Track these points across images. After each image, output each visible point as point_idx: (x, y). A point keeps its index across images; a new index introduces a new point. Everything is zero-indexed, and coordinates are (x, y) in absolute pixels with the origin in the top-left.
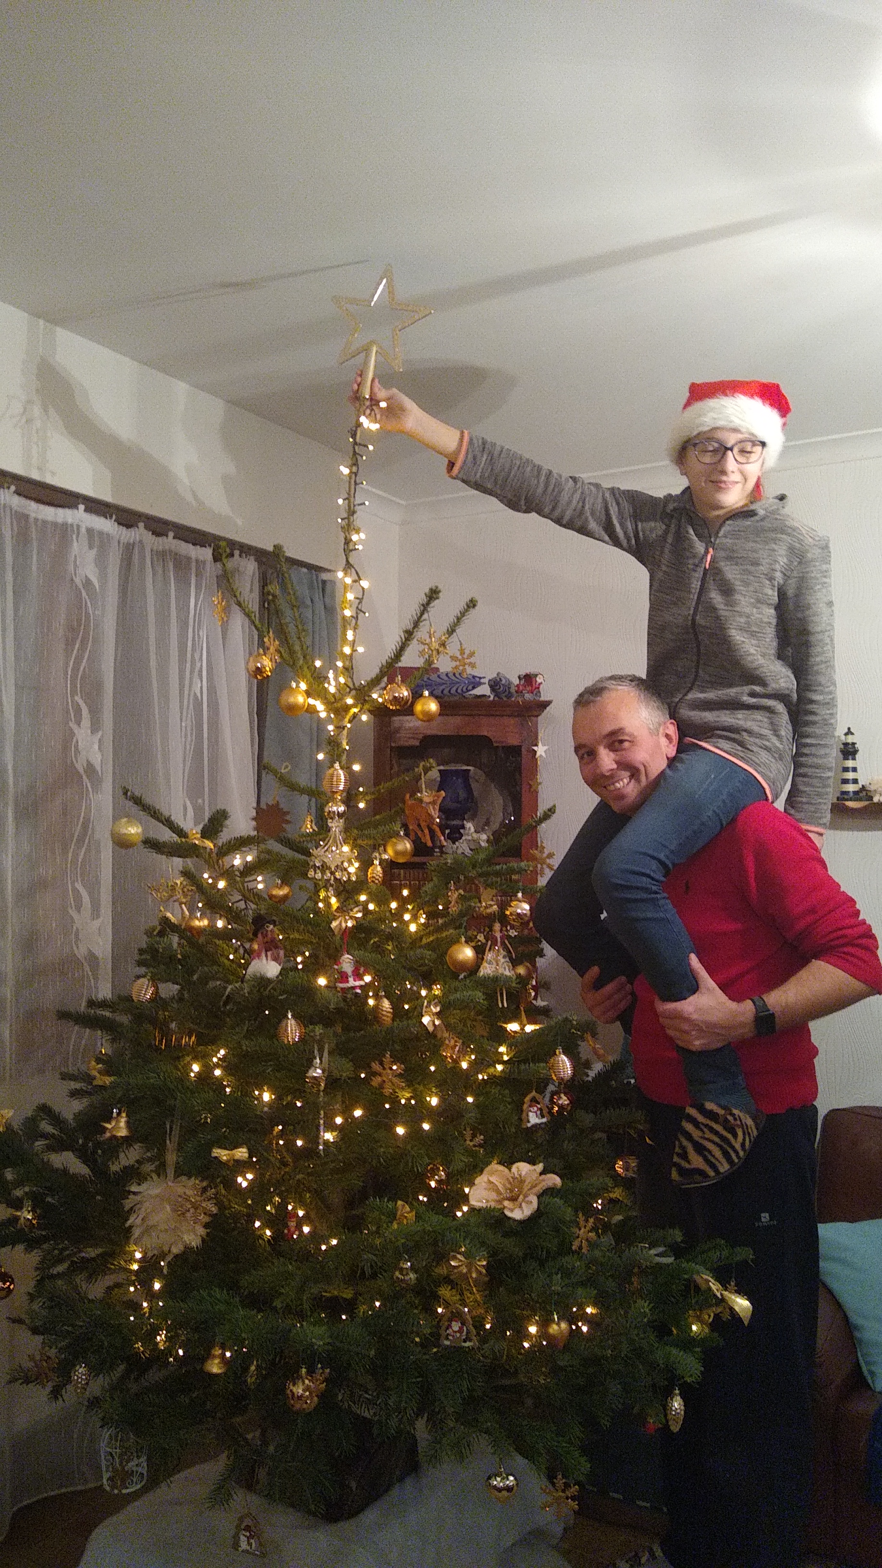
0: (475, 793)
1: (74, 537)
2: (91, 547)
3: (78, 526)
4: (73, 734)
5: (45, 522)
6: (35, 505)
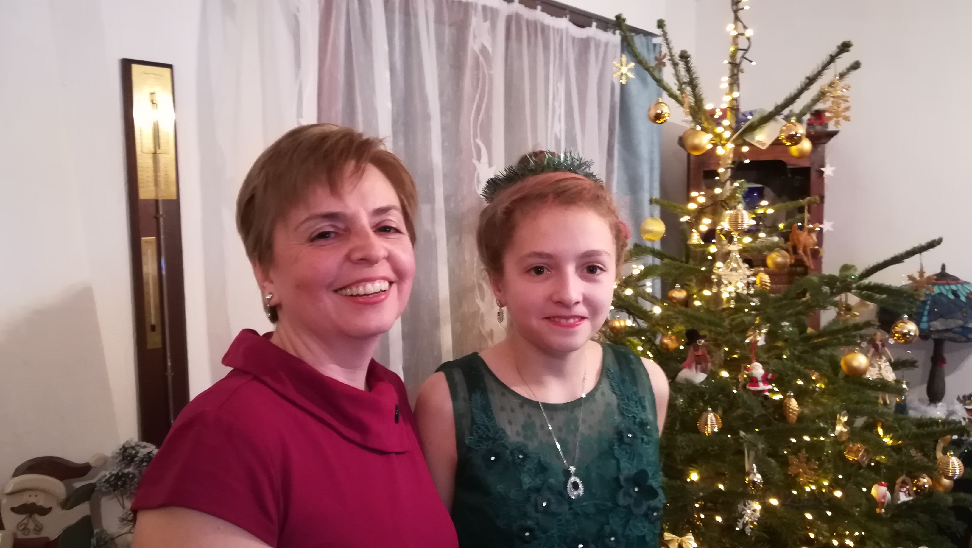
2: (485, 20)
3: (476, 4)
4: (475, 168)
5: (453, 2)
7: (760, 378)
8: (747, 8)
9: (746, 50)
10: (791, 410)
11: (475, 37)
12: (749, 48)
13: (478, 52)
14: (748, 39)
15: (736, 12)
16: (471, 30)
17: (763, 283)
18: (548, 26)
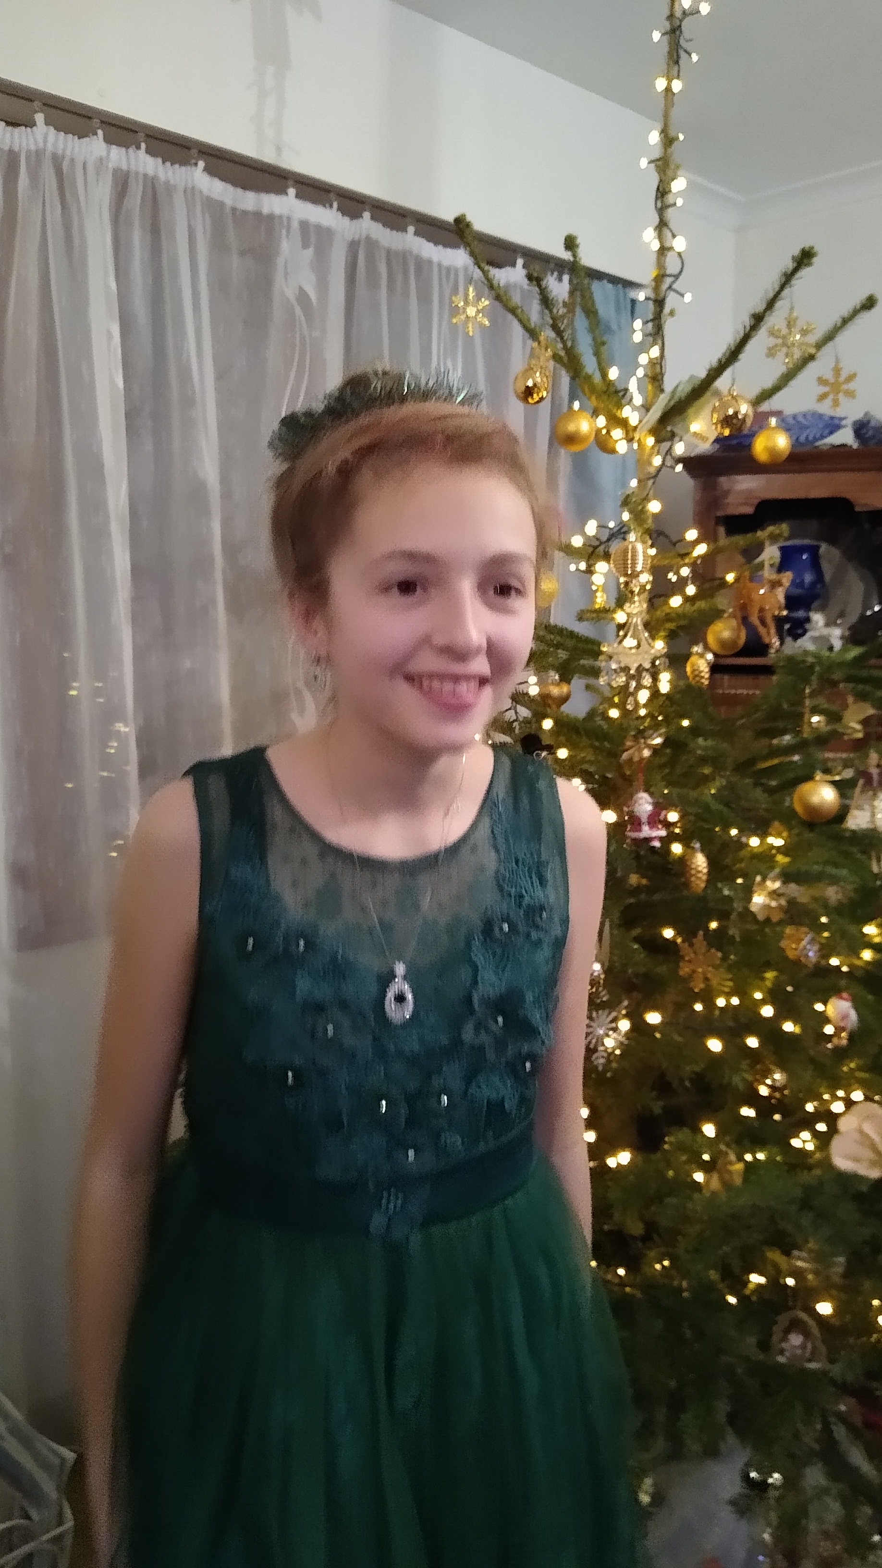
0: (828, 576)
1: (284, 232)
2: (305, 245)
3: (289, 219)
5: (245, 213)
6: (230, 188)
7: (644, 819)
8: (680, 202)
9: (677, 277)
10: (693, 872)
11: (286, 274)
12: (682, 269)
13: (293, 301)
14: (679, 254)
15: (661, 211)
16: (280, 261)
17: (697, 673)
18: (430, 262)
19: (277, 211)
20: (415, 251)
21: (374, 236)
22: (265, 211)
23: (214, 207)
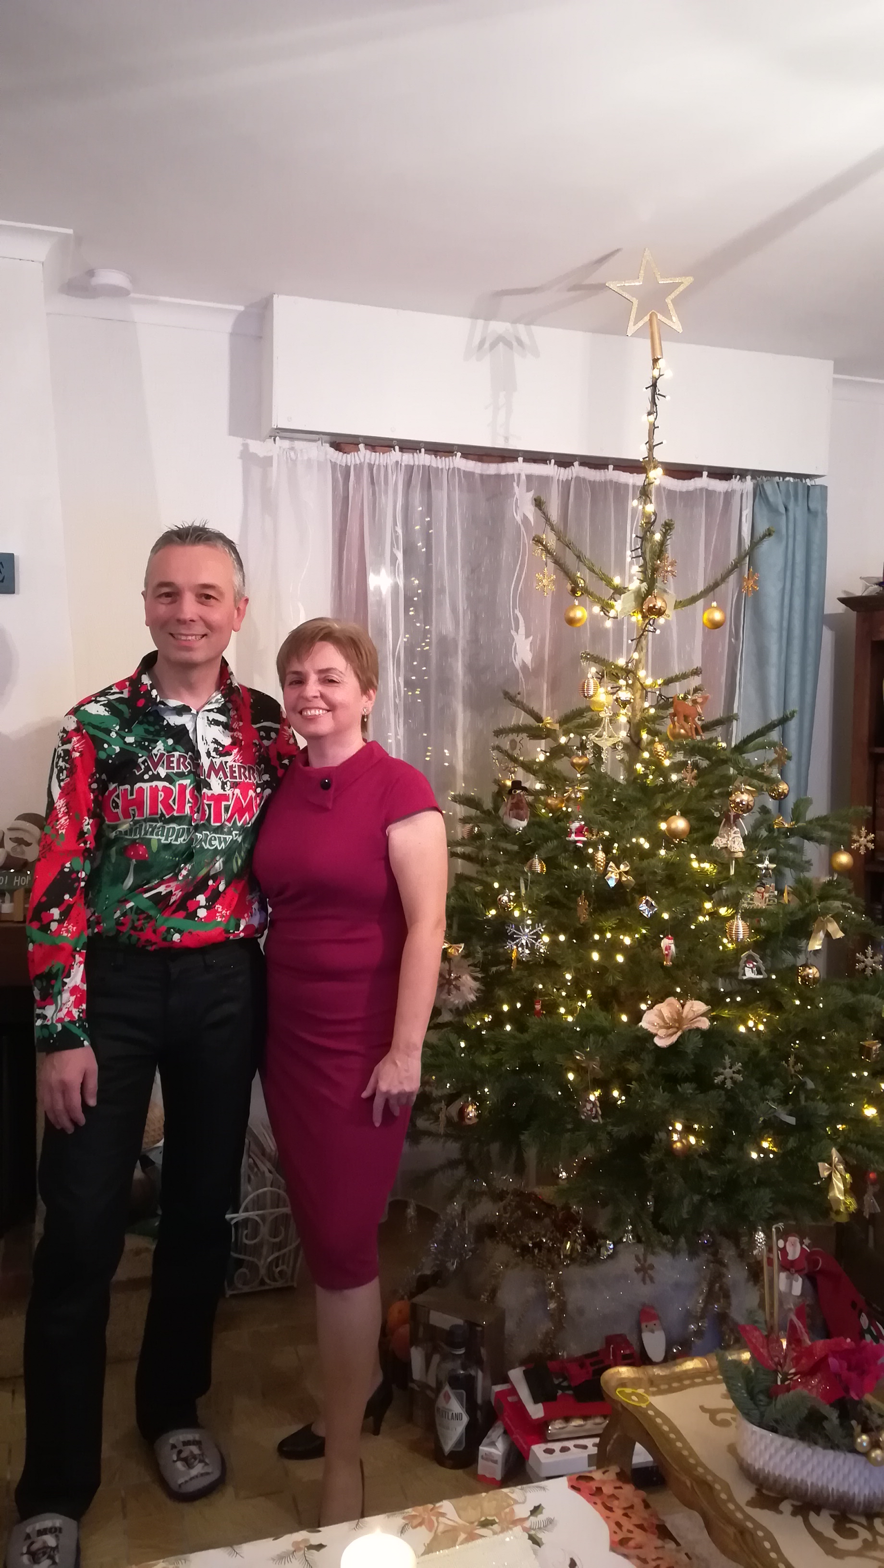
1: (515, 482)
2: (528, 490)
3: (519, 475)
4: (513, 639)
5: (489, 476)
6: (480, 464)
10: (598, 863)
11: (515, 507)
13: (520, 523)
16: (513, 500)
18: (626, 486)
19: (511, 472)
20: (615, 480)
21: (582, 475)
22: (503, 473)
23: (469, 475)
